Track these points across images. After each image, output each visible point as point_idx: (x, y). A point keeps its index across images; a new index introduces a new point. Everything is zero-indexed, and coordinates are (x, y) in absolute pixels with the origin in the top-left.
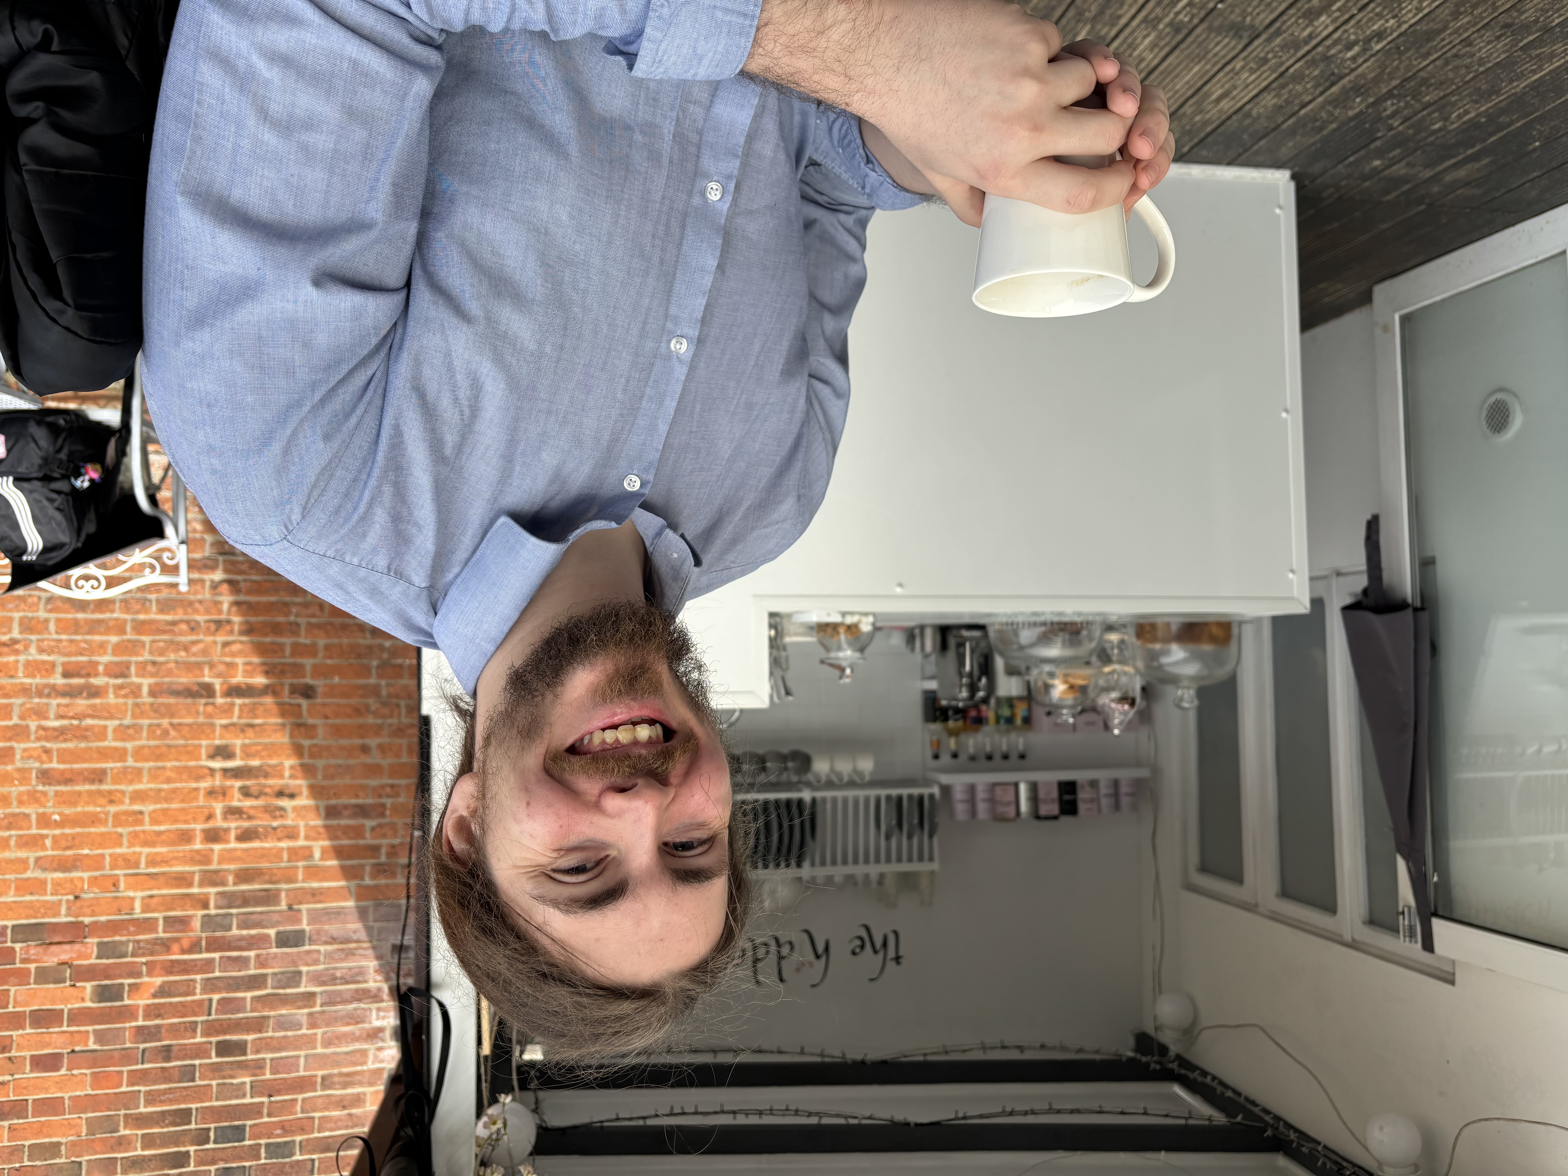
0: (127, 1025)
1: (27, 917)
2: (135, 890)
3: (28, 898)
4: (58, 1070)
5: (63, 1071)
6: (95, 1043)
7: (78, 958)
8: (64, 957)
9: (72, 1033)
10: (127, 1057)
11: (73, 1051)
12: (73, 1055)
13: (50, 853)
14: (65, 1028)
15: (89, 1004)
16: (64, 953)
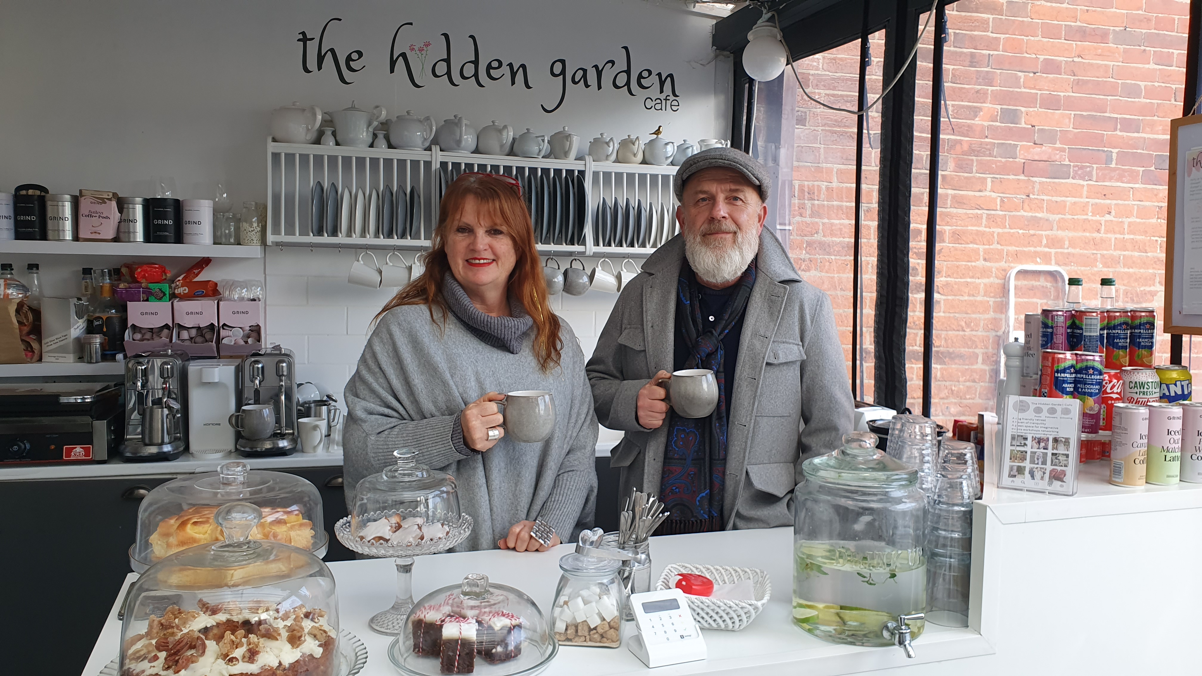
0: (998, 88)
1: (1060, 184)
2: (990, 197)
3: (1059, 199)
4: (1044, 59)
5: (1042, 58)
6: (1020, 77)
7: (1030, 147)
8: (1038, 149)
9: (1034, 88)
10: (1000, 63)
11: (1035, 73)
12: (1035, 71)
13: (1043, 233)
14: (1039, 92)
15: (1023, 109)
16: (1037, 152)
